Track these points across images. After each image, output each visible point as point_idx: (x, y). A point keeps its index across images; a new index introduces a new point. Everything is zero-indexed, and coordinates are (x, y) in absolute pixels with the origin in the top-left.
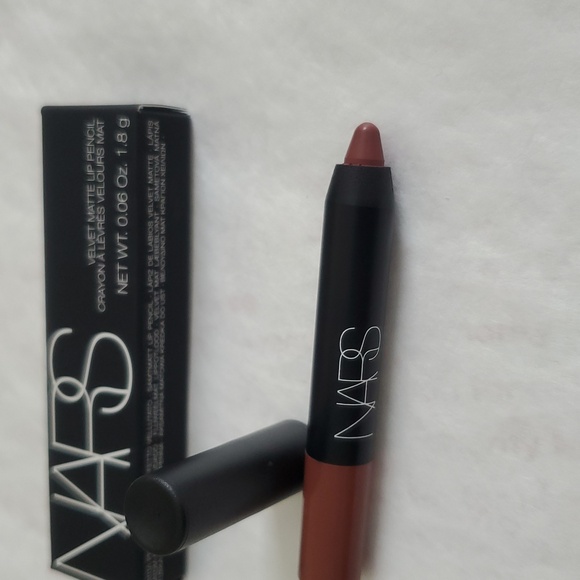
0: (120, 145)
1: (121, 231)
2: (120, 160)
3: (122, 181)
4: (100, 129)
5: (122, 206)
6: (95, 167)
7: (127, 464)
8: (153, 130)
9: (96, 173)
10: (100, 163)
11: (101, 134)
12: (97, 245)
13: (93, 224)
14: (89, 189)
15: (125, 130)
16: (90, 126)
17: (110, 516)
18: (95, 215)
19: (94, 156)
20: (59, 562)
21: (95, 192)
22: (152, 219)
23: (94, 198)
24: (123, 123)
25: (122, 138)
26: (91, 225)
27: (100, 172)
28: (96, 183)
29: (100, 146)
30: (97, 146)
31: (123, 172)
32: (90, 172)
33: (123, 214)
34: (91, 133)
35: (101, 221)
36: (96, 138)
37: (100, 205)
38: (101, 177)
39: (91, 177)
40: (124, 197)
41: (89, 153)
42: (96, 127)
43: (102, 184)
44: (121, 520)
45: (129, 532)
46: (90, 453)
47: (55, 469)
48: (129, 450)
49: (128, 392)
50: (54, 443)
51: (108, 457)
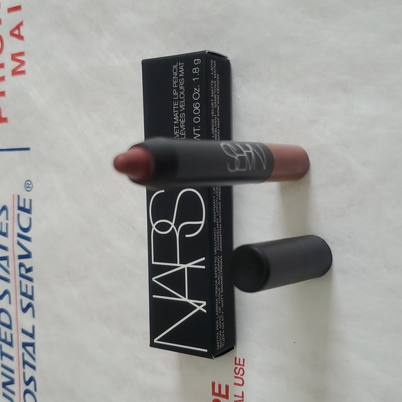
0: (195, 75)
1: (196, 126)
2: (196, 84)
3: (196, 96)
4: (181, 68)
5: (197, 111)
6: (178, 90)
7: (204, 267)
8: (213, 66)
9: (179, 94)
10: (182, 88)
11: (182, 70)
12: (180, 136)
13: (178, 125)
14: (175, 105)
15: (195, 66)
16: (175, 67)
17: (191, 302)
18: (179, 119)
19: (178, 84)
20: (155, 341)
21: (179, 105)
22: (214, 118)
23: (179, 109)
24: (196, 62)
25: (195, 71)
26: (176, 125)
27: (182, 93)
28: (179, 100)
29: (181, 77)
30: (179, 78)
31: (197, 91)
32: (175, 94)
33: (197, 115)
34: (175, 71)
35: (183, 122)
36: (179, 73)
37: (182, 112)
38: (182, 96)
39: (176, 96)
40: (197, 105)
41: (175, 83)
42: (178, 67)
43: (183, 100)
44: (199, 305)
45: (205, 311)
46: (178, 264)
47: (153, 279)
48: (204, 259)
49: (202, 223)
50: (153, 263)
51: (190, 265)
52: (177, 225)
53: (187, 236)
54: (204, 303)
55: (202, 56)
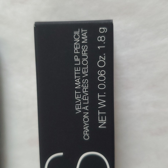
0: (101, 44)
1: (101, 92)
2: (101, 52)
3: (101, 64)
4: (84, 35)
5: (102, 78)
6: (80, 56)
10: (84, 54)
11: (85, 37)
12: (82, 101)
13: (80, 90)
14: (76, 70)
15: (101, 35)
16: (77, 33)
18: (81, 84)
19: (80, 50)
21: (81, 72)
23: (81, 75)
24: (102, 30)
25: (101, 39)
26: (78, 90)
27: (84, 60)
28: (82, 66)
29: (84, 44)
30: (81, 44)
31: (102, 59)
32: (77, 59)
33: (102, 82)
34: (77, 37)
35: (85, 88)
36: (81, 40)
37: (85, 78)
38: (85, 62)
39: (78, 62)
40: (103, 73)
41: (76, 49)
42: (80, 34)
43: (86, 66)
55: (109, 25)
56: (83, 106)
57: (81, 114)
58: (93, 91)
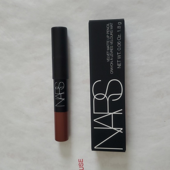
0: (119, 29)
1: (119, 52)
2: (119, 33)
3: (119, 38)
4: (112, 26)
5: (119, 45)
6: (109, 35)
7: (122, 113)
9: (110, 37)
10: (111, 34)
12: (110, 56)
14: (108, 42)
15: (119, 25)
16: (108, 25)
17: (115, 129)
18: (110, 48)
19: (109, 33)
20: (95, 148)
21: (110, 42)
23: (110, 44)
24: (119, 23)
25: (119, 27)
26: (108, 51)
27: (111, 37)
28: (110, 40)
29: (111, 30)
31: (120, 36)
32: (108, 37)
33: (119, 47)
34: (108, 26)
35: (112, 50)
36: (110, 28)
37: (111, 45)
38: (112, 38)
40: (120, 43)
41: (108, 32)
42: (110, 25)
43: (112, 40)
44: (119, 130)
45: (122, 132)
46: (108, 113)
47: (94, 120)
48: (122, 110)
49: (121, 94)
50: (94, 113)
51: (114, 113)
52: (108, 95)
53: (113, 100)
54: (122, 129)
55: (122, 21)
56: (110, 58)
57: (110, 62)
58: (115, 51)
